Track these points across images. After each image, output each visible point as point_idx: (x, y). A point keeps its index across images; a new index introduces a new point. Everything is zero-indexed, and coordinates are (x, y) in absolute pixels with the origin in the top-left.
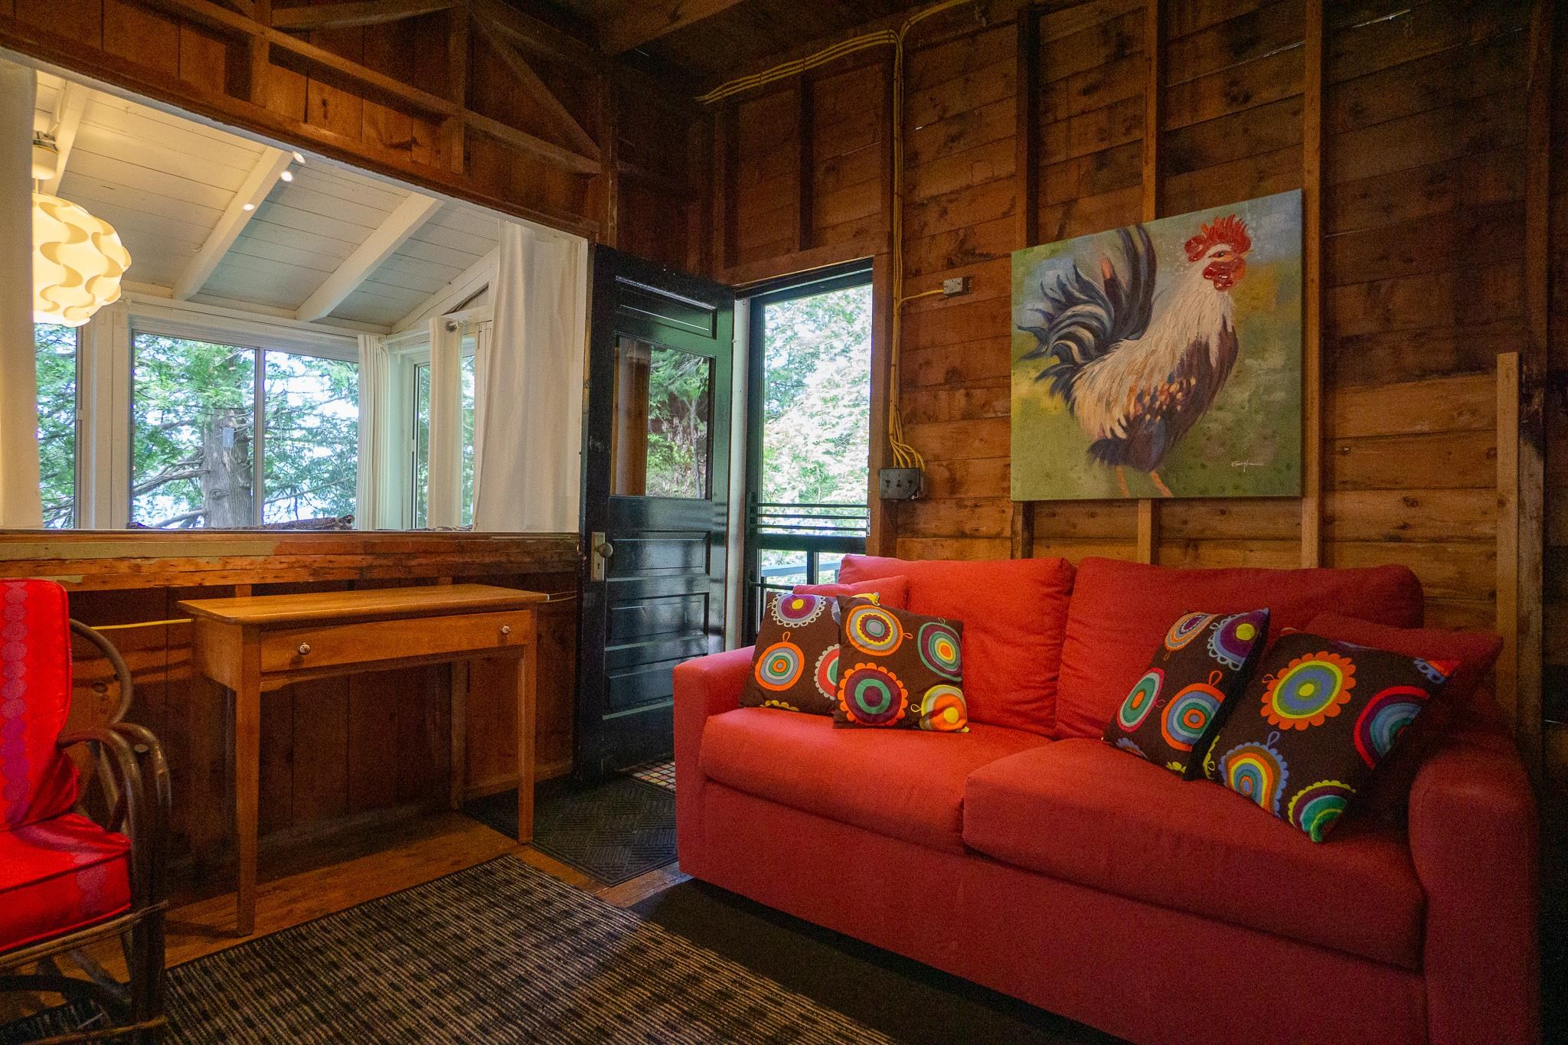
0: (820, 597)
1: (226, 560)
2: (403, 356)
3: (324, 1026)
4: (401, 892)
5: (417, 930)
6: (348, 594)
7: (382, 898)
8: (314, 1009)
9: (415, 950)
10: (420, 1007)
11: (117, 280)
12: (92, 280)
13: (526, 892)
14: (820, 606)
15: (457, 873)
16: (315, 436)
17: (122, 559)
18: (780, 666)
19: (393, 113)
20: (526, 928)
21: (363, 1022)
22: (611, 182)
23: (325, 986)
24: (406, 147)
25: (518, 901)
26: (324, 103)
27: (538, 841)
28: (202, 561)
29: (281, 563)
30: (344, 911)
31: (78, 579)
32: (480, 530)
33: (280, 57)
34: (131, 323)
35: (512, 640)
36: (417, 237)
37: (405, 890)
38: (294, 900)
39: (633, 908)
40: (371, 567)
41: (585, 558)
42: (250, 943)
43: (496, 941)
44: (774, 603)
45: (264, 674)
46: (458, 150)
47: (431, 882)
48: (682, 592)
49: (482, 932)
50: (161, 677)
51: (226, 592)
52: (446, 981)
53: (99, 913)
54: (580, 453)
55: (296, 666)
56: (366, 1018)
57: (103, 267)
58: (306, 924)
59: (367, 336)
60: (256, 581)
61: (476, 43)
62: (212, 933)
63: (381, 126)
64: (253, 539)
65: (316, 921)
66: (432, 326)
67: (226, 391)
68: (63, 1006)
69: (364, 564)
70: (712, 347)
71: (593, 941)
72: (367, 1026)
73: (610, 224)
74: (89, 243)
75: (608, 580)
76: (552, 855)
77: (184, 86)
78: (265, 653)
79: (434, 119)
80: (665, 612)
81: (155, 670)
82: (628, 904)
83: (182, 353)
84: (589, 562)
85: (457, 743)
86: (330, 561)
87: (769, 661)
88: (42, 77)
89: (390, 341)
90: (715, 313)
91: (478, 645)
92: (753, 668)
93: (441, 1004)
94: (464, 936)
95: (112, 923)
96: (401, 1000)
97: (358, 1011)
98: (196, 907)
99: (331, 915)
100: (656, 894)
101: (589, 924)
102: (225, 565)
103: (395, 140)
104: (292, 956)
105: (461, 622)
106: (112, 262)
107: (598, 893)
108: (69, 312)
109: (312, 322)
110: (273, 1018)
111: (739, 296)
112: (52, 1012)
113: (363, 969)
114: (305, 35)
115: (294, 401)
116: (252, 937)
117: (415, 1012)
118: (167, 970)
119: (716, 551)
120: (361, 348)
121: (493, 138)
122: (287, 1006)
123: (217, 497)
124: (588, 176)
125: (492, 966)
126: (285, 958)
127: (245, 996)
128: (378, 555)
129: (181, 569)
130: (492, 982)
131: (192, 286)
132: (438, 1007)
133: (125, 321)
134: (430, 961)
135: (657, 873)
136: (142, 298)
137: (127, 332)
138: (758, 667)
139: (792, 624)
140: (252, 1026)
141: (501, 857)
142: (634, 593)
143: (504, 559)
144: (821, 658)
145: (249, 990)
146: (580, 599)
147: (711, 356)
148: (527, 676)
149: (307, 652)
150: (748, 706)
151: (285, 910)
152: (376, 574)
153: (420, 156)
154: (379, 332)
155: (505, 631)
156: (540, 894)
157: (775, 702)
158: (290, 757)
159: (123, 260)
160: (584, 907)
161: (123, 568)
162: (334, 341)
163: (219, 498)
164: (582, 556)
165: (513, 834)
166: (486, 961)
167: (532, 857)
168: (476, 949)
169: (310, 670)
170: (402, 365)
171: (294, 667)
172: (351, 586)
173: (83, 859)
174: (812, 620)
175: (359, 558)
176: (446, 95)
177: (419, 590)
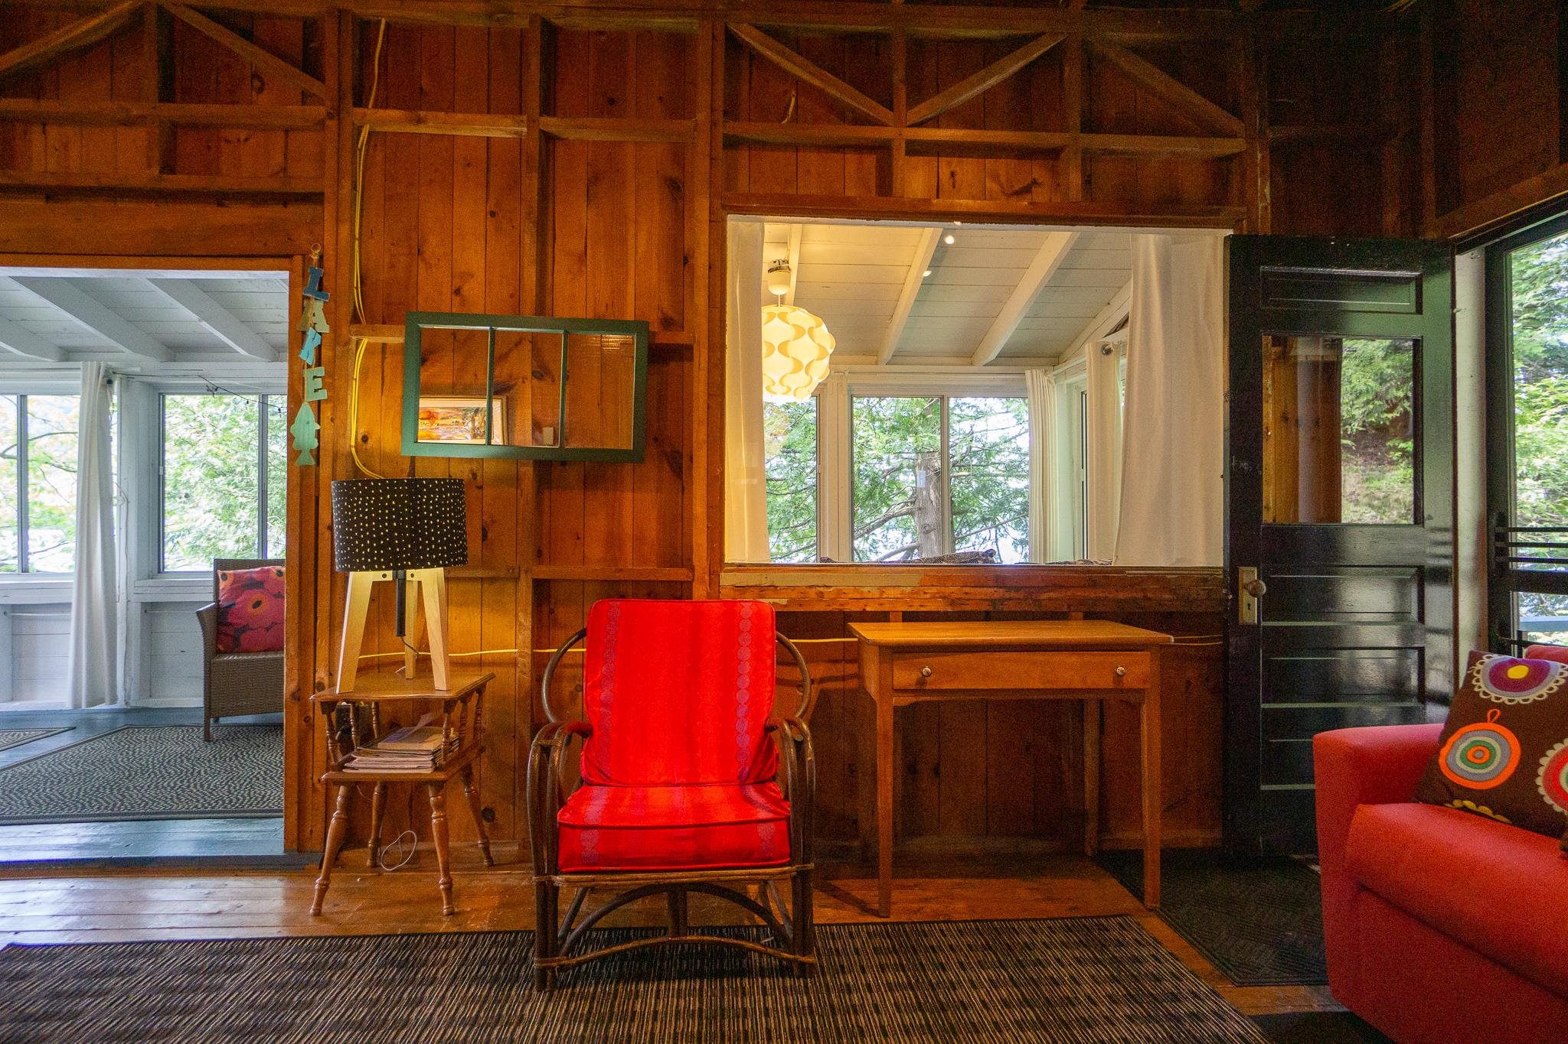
0: (1559, 664)
1: (882, 589)
2: (1069, 386)
3: (920, 1014)
4: (1014, 920)
5: (1019, 961)
6: (983, 624)
7: (997, 920)
8: (916, 997)
9: (1011, 978)
10: (1000, 1031)
11: (826, 361)
12: (809, 365)
13: (1136, 960)
14: (1558, 677)
15: (1071, 918)
16: (1011, 470)
17: (811, 587)
18: (1478, 754)
19: (1013, 163)
20: (1125, 996)
21: (950, 1024)
22: (1259, 156)
23: (930, 982)
24: (1026, 190)
25: (1124, 966)
26: (953, 174)
27: (1167, 909)
28: (866, 590)
29: (925, 593)
30: (961, 922)
31: (784, 602)
32: (1120, 564)
33: (916, 149)
34: (849, 390)
35: (1129, 682)
36: (1065, 267)
37: (1018, 920)
38: (926, 900)
39: (1256, 1019)
40: (1002, 601)
41: (1231, 597)
42: (884, 924)
43: (1089, 998)
44: (1478, 666)
45: (897, 691)
46: (1075, 179)
47: (1044, 920)
48: (1394, 643)
49: (1079, 985)
50: (839, 685)
51: (882, 617)
52: (1031, 1017)
53: (770, 859)
54: (1222, 477)
55: (920, 688)
56: (953, 1022)
57: (815, 352)
58: (929, 923)
59: (1034, 371)
60: (905, 609)
61: (1092, 62)
62: (864, 908)
63: (1003, 179)
64: (903, 572)
65: (938, 923)
66: (1088, 353)
67: (925, 437)
68: (764, 926)
69: (996, 596)
70: (1415, 326)
71: (1194, 1037)
72: (953, 1028)
73: (1260, 205)
74: (806, 337)
75: (1263, 624)
76: (1179, 931)
77: (849, 201)
78: (896, 672)
79: (1053, 154)
80: (1371, 670)
81: (836, 679)
82: (1254, 1012)
83: (888, 408)
84: (1236, 602)
85: (1090, 785)
86: (966, 593)
87: (1463, 745)
88: (768, 227)
89: (1055, 373)
90: (1419, 282)
91: (1089, 684)
92: (1437, 753)
93: (1020, 1036)
94: (1060, 982)
95: (779, 869)
96: (987, 1019)
97: (949, 1013)
98: (858, 883)
99: (951, 922)
100: (1294, 1014)
101: (1195, 1016)
102: (881, 594)
103: (1017, 188)
104: (913, 947)
105: (1073, 659)
106: (822, 348)
107: (1219, 988)
108: (797, 392)
109: (985, 365)
110: (886, 991)
111: (1463, 248)
112: (758, 927)
113: (963, 978)
114: (934, 122)
115: (993, 438)
116: (888, 920)
117: (995, 1035)
118: (815, 925)
119: (1437, 595)
120: (1029, 383)
121: (1112, 152)
122: (901, 987)
123: (926, 531)
124: (1229, 158)
125: (1078, 1021)
126: (907, 947)
127: (872, 966)
128: (1009, 589)
129: (850, 596)
130: (1073, 1035)
131: (887, 355)
132: (1016, 1038)
133: (845, 388)
134: (1022, 994)
135: (1303, 990)
136: (857, 368)
137: (846, 398)
138: (1444, 751)
139: (1505, 699)
140: (870, 991)
141: (1120, 915)
142: (1330, 642)
143: (1140, 595)
144: (1551, 753)
145: (875, 962)
146: (1227, 644)
147: (1415, 336)
148: (1149, 725)
149: (929, 675)
150: (1426, 802)
151: (915, 906)
152: (1011, 607)
153: (1041, 195)
154: (1046, 365)
155: (1120, 673)
156: (1150, 967)
157: (1468, 804)
158: (936, 771)
159: (829, 343)
160: (1196, 996)
161: (812, 593)
162: (1003, 380)
163: (928, 532)
164: (1227, 595)
165: (1139, 895)
166: (1072, 1013)
167: (1155, 926)
168: (1068, 998)
169: (933, 691)
170: (1069, 395)
171: (918, 687)
172: (987, 617)
173: (763, 814)
174: (1541, 696)
175: (992, 590)
176: (1063, 129)
177: (1046, 624)
